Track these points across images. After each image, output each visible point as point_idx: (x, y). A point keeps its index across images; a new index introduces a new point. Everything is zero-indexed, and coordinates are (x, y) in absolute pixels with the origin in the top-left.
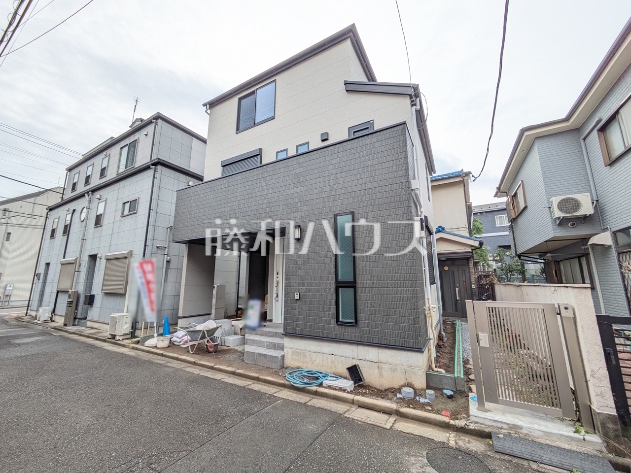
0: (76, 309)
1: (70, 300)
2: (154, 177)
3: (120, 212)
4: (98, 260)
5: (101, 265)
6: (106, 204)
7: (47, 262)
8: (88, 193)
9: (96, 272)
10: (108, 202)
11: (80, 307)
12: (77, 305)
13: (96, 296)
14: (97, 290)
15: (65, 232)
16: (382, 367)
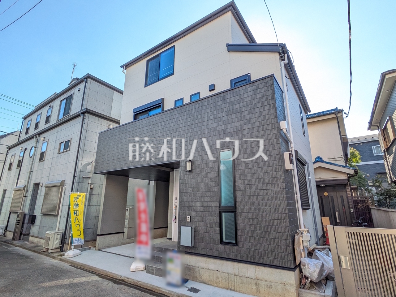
0: (22, 226)
1: (18, 219)
2: (83, 123)
3: (57, 150)
4: (40, 187)
5: (42, 191)
6: (48, 144)
7: (5, 189)
8: (36, 135)
9: (38, 197)
10: (49, 142)
11: (25, 225)
12: (23, 223)
13: (37, 216)
14: (38, 212)
15: (18, 166)
16: (259, 284)
